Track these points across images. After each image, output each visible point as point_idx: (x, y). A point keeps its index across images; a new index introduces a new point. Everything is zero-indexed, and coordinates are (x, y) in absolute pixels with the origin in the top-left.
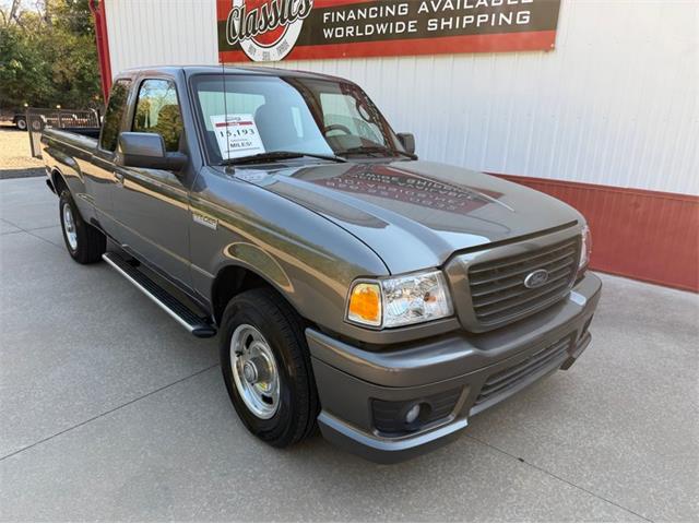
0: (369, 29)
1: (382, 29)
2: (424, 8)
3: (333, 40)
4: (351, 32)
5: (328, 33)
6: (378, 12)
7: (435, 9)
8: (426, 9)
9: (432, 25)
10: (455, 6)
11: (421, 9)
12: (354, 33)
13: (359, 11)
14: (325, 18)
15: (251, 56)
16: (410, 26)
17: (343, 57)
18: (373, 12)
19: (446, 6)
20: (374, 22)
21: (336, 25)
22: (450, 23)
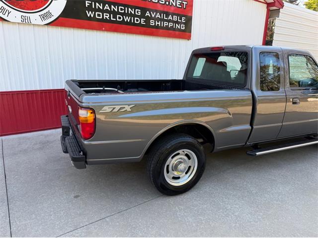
0: (119, 18)
1: (127, 19)
2: (148, 14)
3: (94, 19)
4: (107, 17)
5: (90, 14)
6: (125, 10)
7: (153, 16)
8: (149, 15)
9: (152, 23)
10: (161, 16)
11: (147, 14)
12: (110, 17)
13: (112, 7)
14: (87, 4)
15: (5, 17)
16: (142, 21)
17: (103, 30)
18: (121, 9)
19: (157, 16)
20: (122, 14)
21: (96, 10)
22: (159, 23)
